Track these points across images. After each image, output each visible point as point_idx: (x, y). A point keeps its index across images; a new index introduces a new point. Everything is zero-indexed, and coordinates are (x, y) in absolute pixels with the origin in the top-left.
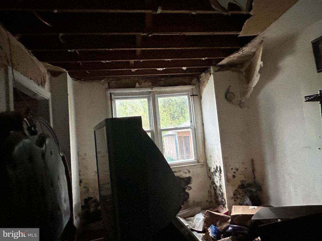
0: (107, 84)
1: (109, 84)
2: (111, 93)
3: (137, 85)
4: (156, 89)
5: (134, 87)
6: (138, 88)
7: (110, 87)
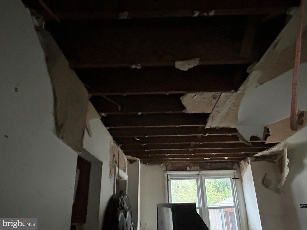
0: (165, 167)
1: (166, 168)
2: (167, 175)
3: (188, 168)
4: (203, 172)
5: (185, 170)
6: (188, 170)
7: (167, 170)
